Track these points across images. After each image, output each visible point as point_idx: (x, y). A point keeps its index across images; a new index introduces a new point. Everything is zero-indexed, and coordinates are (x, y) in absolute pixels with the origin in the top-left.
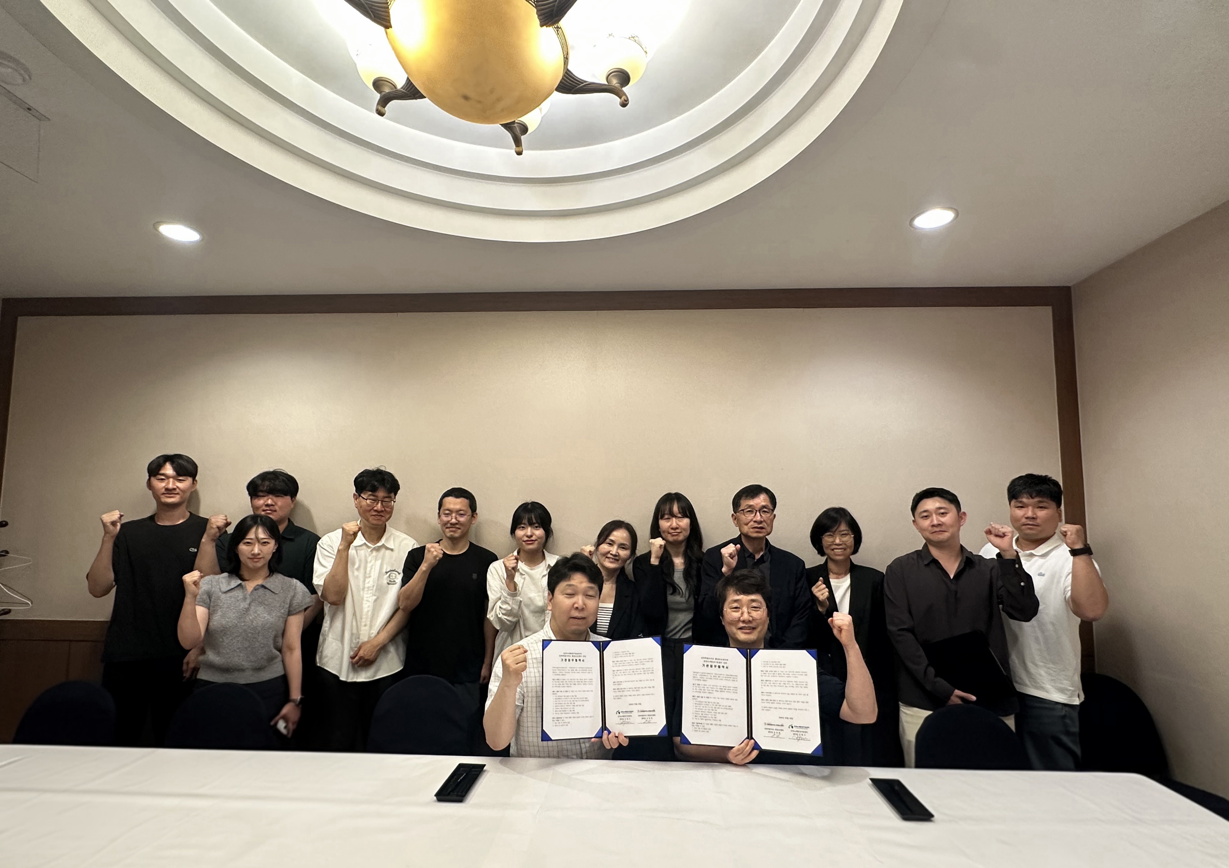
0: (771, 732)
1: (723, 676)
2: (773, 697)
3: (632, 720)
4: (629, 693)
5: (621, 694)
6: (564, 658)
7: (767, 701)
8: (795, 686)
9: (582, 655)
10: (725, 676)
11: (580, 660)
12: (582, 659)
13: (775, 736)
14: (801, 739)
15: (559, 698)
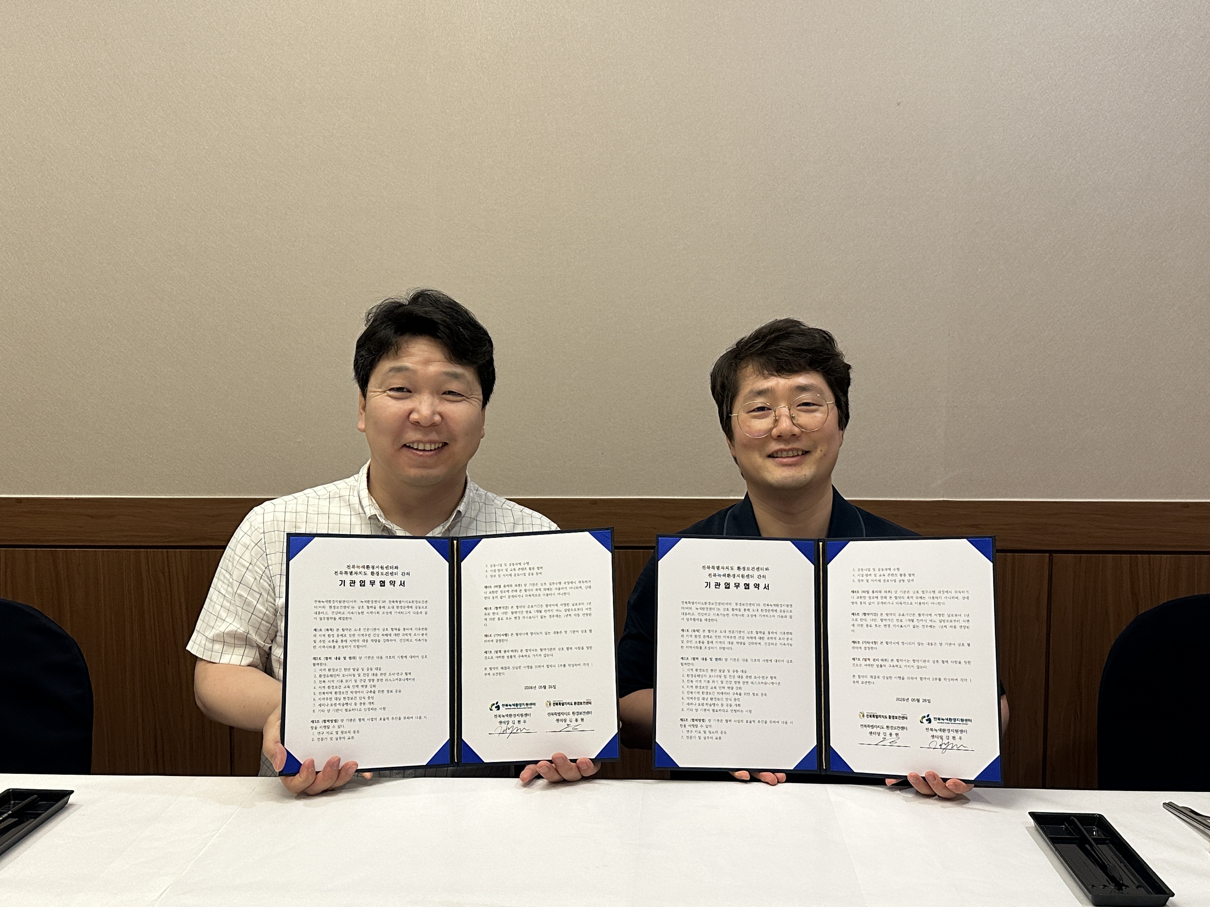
0: (875, 733)
1: (755, 608)
2: (881, 652)
3: (529, 724)
4: (524, 662)
5: (505, 662)
6: (348, 578)
7: (868, 662)
8: (937, 624)
9: (400, 571)
10: (762, 607)
11: (393, 583)
12: (398, 579)
13: (886, 742)
14: (950, 747)
15: (333, 673)
